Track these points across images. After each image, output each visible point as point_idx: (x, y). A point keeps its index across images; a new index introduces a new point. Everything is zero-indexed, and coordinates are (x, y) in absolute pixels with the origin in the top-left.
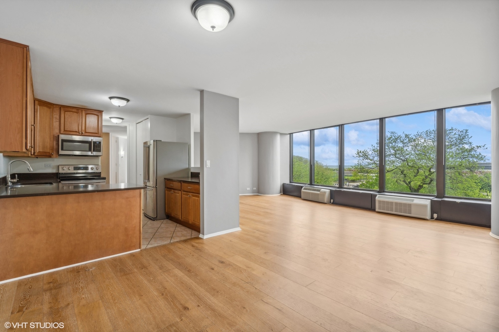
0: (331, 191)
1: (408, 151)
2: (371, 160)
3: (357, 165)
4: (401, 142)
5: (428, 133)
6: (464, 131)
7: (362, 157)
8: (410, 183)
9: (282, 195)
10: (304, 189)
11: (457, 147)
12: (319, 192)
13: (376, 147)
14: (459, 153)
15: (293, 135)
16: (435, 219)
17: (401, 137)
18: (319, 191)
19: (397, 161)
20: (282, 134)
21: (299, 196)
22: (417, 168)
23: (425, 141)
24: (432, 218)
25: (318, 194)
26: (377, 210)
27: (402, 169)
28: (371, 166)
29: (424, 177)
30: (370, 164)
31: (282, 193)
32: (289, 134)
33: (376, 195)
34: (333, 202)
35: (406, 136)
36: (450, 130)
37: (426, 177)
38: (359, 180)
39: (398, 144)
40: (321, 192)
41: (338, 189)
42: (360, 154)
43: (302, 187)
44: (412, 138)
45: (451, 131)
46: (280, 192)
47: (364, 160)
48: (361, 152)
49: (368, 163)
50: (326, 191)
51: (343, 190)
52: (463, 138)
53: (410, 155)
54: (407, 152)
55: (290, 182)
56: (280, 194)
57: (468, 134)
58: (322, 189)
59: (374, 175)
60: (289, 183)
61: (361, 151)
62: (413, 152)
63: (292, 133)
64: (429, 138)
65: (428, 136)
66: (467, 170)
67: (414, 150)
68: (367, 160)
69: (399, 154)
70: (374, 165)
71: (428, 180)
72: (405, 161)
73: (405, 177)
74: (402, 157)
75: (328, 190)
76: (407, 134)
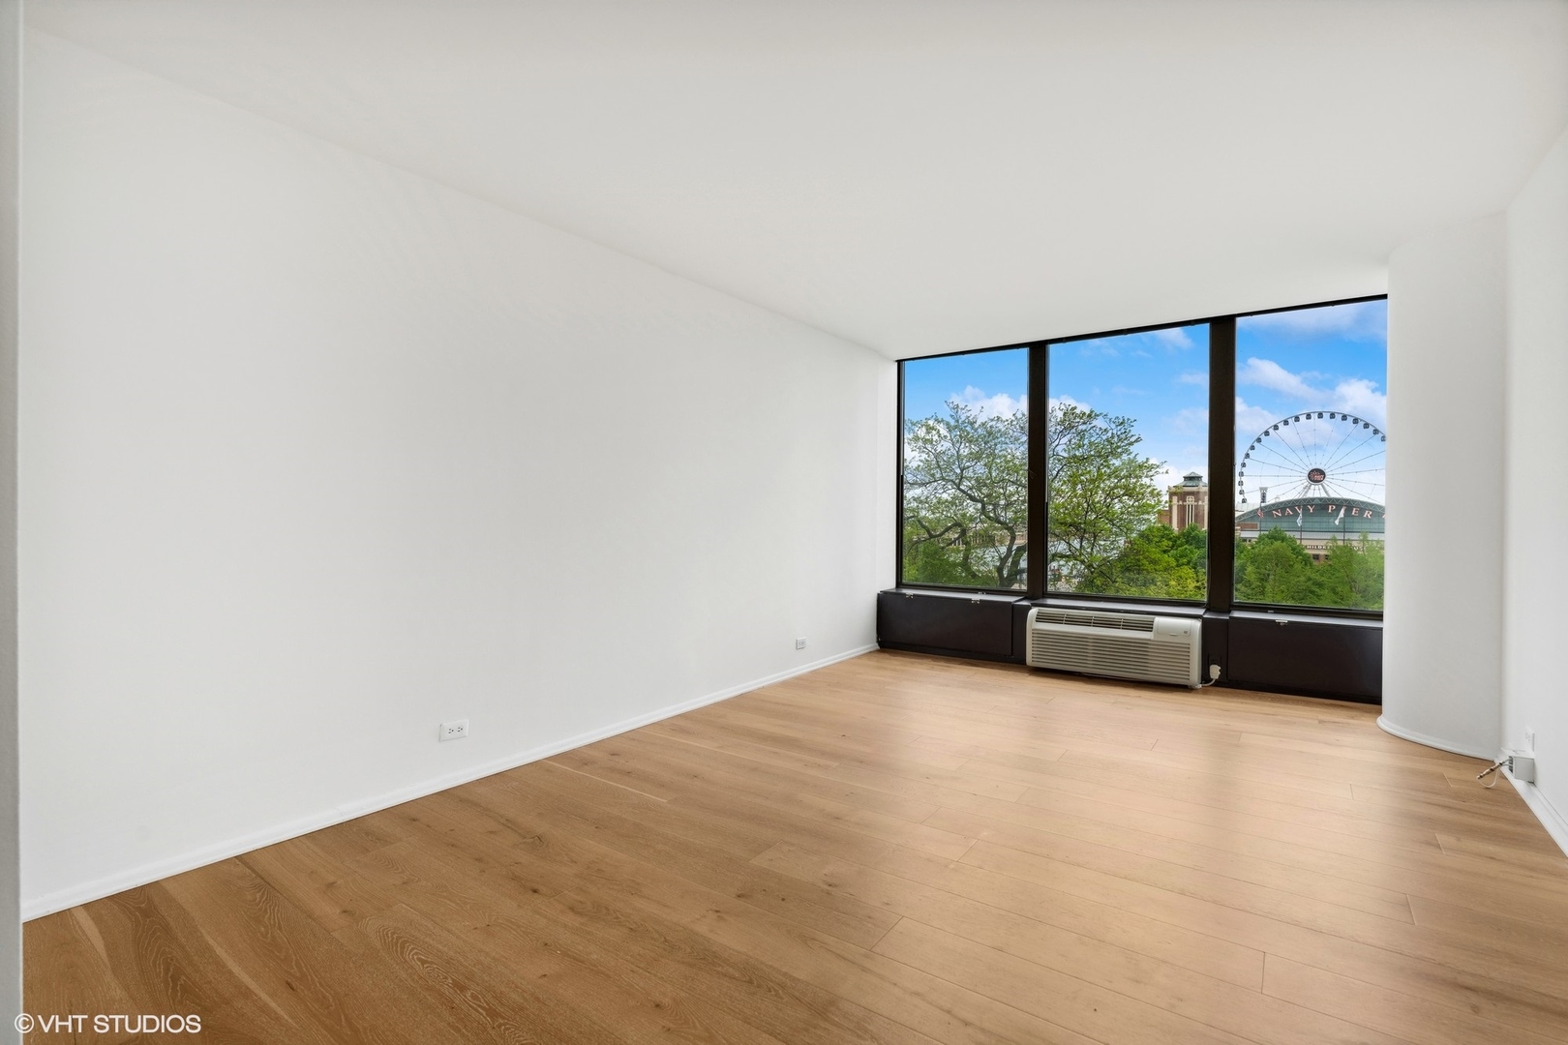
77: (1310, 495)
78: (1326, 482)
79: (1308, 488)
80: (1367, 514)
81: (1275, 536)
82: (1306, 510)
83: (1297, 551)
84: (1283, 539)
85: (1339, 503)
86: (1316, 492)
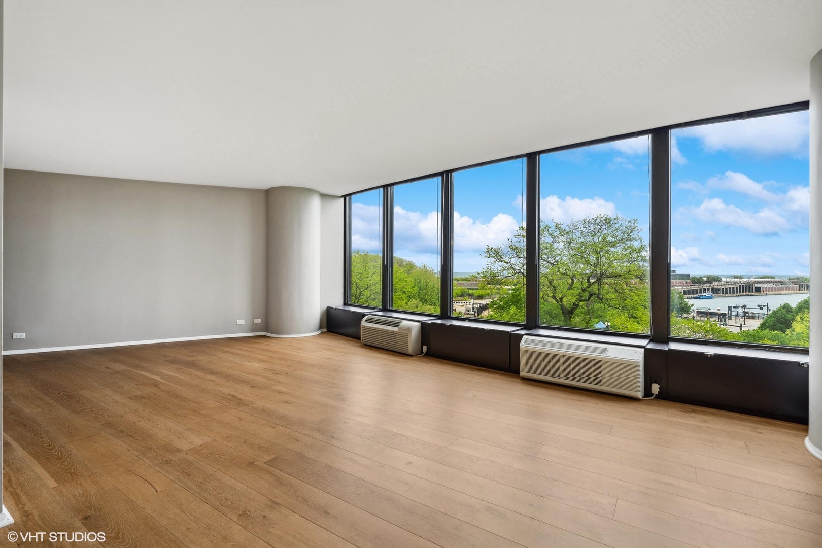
0: (424, 325)
1: (559, 250)
2: (507, 263)
3: (486, 270)
4: (550, 235)
5: (587, 222)
6: (632, 222)
7: (493, 257)
8: (561, 299)
9: (325, 335)
10: (368, 321)
11: (624, 245)
12: (395, 329)
13: (514, 243)
14: (626, 254)
15: (350, 199)
16: (654, 396)
17: (550, 227)
18: (396, 325)
19: (544, 265)
20: (324, 196)
21: (355, 337)
22: (572, 276)
23: (582, 234)
24: (648, 393)
25: (394, 333)
26: (523, 373)
27: (550, 277)
28: (506, 273)
29: (580, 291)
30: (505, 270)
31: (325, 330)
32: (342, 196)
33: (521, 336)
34: (427, 351)
35: (557, 226)
36: (615, 219)
37: (584, 290)
38: (489, 296)
39: (545, 238)
40: (401, 329)
41: (439, 321)
42: (490, 252)
43: (363, 315)
44: (565, 230)
45: (615, 221)
46: (321, 327)
47: (497, 262)
48: (491, 250)
49: (502, 268)
50: (411, 325)
51: (448, 323)
52: (632, 232)
53: (562, 256)
54: (558, 252)
55: (345, 304)
56: (319, 332)
57: (637, 225)
58: (405, 322)
59: (510, 287)
60: (342, 308)
61: (492, 248)
62: (566, 253)
63: (350, 195)
64: (587, 231)
65: (586, 228)
66: (637, 280)
67: (567, 248)
68: (500, 262)
69: (546, 254)
70: (511, 271)
71: (587, 295)
72: (555, 265)
73: (555, 290)
74: (550, 259)
75: (417, 324)
76: (559, 223)
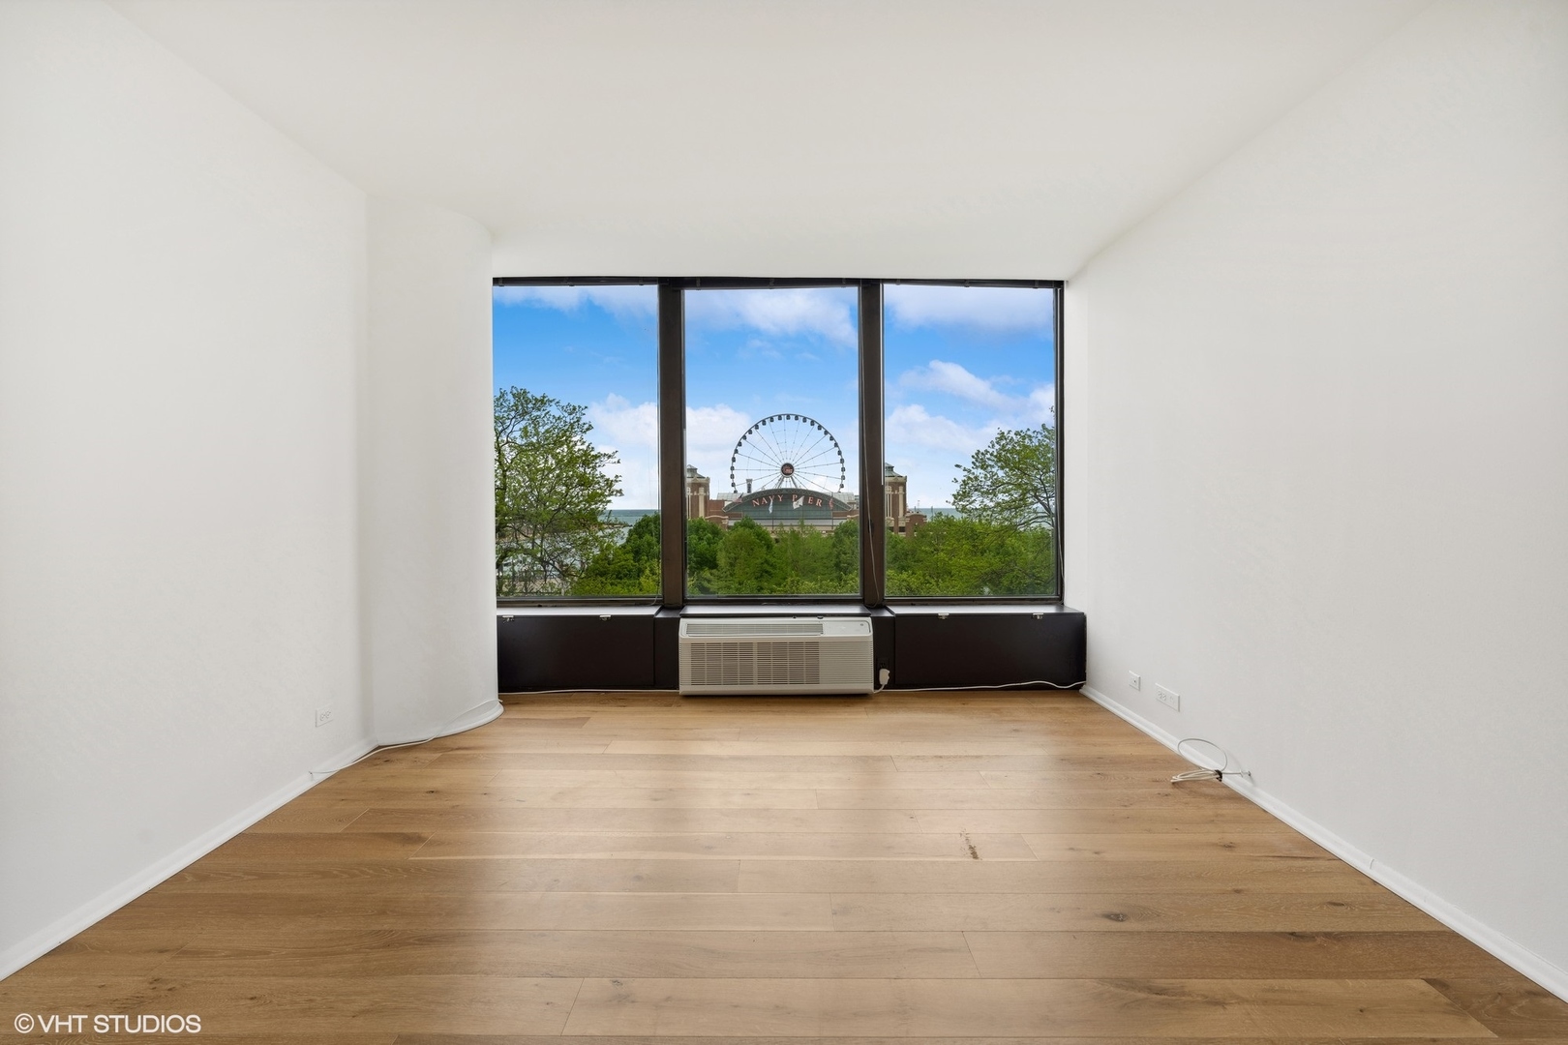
77: (783, 486)
78: (794, 475)
79: (781, 480)
80: (819, 503)
81: (748, 525)
82: (776, 499)
83: (762, 536)
84: (752, 527)
85: (798, 493)
86: (787, 484)
